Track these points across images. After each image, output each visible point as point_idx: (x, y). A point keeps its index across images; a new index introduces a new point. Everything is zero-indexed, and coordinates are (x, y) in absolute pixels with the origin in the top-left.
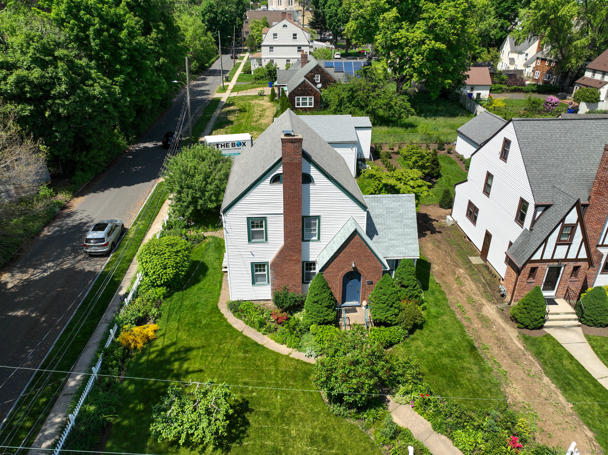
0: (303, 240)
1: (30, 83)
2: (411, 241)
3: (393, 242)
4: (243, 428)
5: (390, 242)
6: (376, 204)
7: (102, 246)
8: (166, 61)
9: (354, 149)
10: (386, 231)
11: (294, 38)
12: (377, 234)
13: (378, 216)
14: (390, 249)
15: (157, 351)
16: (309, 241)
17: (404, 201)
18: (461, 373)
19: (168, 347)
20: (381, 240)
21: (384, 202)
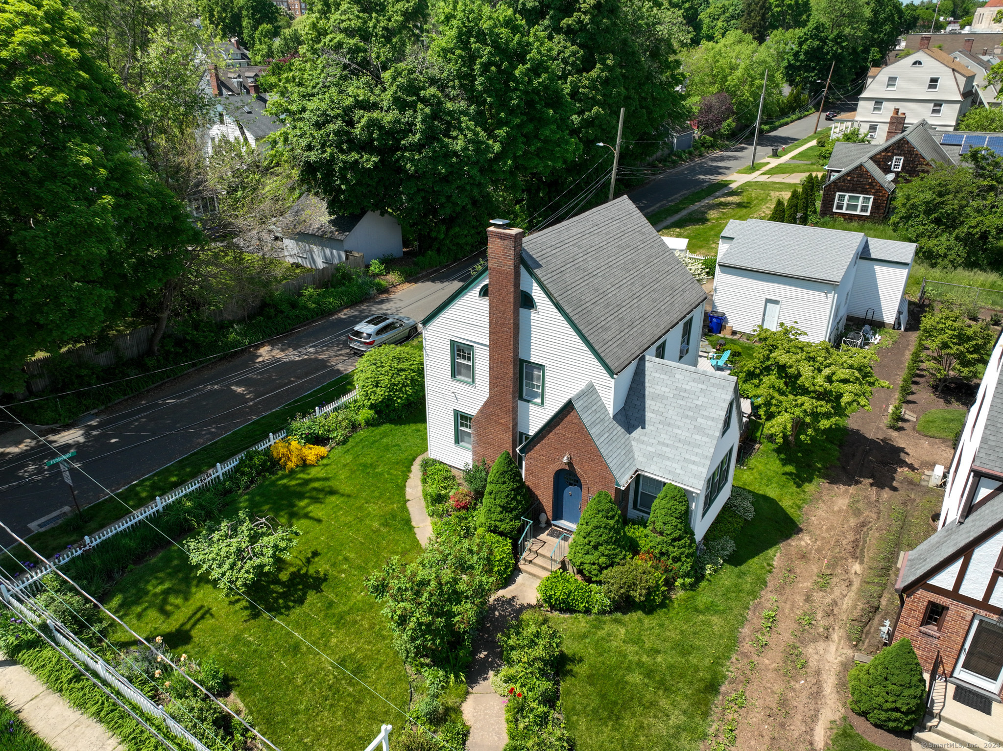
0: (521, 398)
1: (381, 128)
2: (696, 459)
3: (665, 449)
4: (291, 604)
5: (659, 447)
6: (662, 376)
7: (365, 343)
8: (602, 112)
9: (831, 296)
10: (661, 426)
11: (930, 87)
12: (644, 428)
13: (657, 397)
14: (655, 459)
15: (303, 479)
16: (528, 401)
17: (714, 385)
18: (639, 709)
19: (318, 480)
20: (646, 439)
21: (677, 376)
